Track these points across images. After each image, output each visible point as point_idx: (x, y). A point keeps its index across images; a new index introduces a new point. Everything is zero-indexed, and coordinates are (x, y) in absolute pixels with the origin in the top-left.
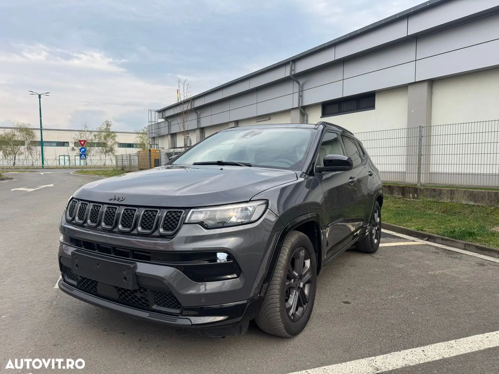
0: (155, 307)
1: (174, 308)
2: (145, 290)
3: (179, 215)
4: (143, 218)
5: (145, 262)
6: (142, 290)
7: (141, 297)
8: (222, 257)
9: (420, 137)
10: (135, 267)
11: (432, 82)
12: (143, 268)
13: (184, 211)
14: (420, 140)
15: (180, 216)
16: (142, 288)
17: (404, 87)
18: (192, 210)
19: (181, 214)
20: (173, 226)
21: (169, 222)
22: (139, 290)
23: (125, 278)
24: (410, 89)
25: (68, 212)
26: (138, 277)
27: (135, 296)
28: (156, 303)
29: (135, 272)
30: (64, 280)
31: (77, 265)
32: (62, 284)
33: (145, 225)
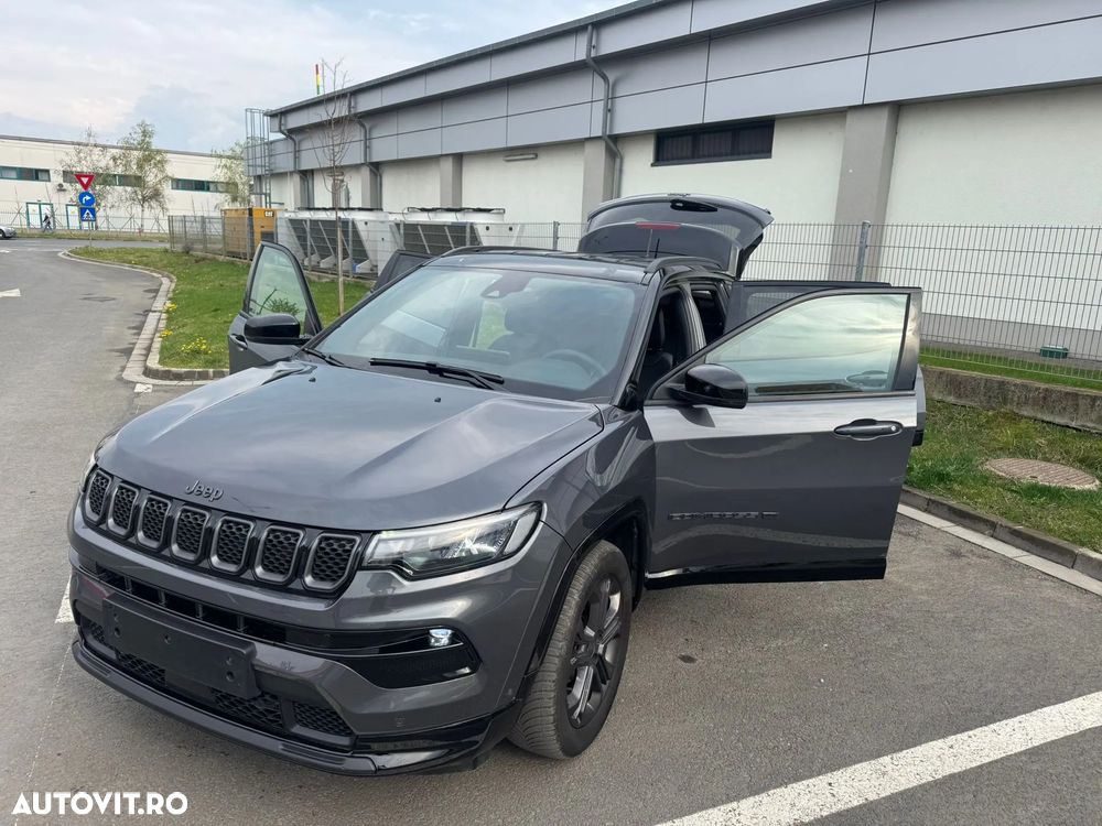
0: (297, 729)
1: (338, 733)
2: (274, 697)
3: (348, 547)
4: (266, 549)
5: (274, 645)
6: (267, 697)
7: (267, 710)
8: (441, 637)
9: (861, 249)
10: (253, 653)
11: (899, 109)
12: (269, 655)
13: (358, 540)
14: (861, 255)
15: (350, 551)
16: (267, 693)
17: (837, 115)
18: (377, 537)
19: (352, 547)
20: (335, 572)
21: (325, 562)
22: (262, 696)
23: (230, 674)
24: (851, 119)
25: (88, 502)
26: (259, 675)
27: (252, 706)
28: (299, 721)
29: (253, 665)
30: (86, 645)
31: (117, 630)
32: (83, 654)
33: (272, 562)
